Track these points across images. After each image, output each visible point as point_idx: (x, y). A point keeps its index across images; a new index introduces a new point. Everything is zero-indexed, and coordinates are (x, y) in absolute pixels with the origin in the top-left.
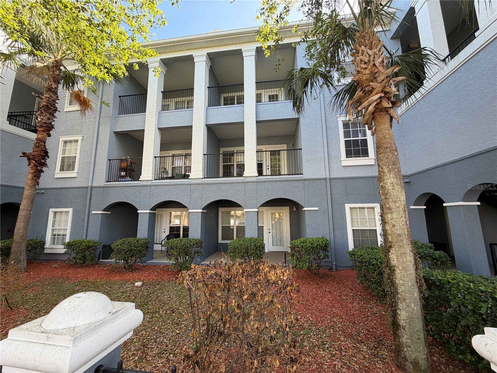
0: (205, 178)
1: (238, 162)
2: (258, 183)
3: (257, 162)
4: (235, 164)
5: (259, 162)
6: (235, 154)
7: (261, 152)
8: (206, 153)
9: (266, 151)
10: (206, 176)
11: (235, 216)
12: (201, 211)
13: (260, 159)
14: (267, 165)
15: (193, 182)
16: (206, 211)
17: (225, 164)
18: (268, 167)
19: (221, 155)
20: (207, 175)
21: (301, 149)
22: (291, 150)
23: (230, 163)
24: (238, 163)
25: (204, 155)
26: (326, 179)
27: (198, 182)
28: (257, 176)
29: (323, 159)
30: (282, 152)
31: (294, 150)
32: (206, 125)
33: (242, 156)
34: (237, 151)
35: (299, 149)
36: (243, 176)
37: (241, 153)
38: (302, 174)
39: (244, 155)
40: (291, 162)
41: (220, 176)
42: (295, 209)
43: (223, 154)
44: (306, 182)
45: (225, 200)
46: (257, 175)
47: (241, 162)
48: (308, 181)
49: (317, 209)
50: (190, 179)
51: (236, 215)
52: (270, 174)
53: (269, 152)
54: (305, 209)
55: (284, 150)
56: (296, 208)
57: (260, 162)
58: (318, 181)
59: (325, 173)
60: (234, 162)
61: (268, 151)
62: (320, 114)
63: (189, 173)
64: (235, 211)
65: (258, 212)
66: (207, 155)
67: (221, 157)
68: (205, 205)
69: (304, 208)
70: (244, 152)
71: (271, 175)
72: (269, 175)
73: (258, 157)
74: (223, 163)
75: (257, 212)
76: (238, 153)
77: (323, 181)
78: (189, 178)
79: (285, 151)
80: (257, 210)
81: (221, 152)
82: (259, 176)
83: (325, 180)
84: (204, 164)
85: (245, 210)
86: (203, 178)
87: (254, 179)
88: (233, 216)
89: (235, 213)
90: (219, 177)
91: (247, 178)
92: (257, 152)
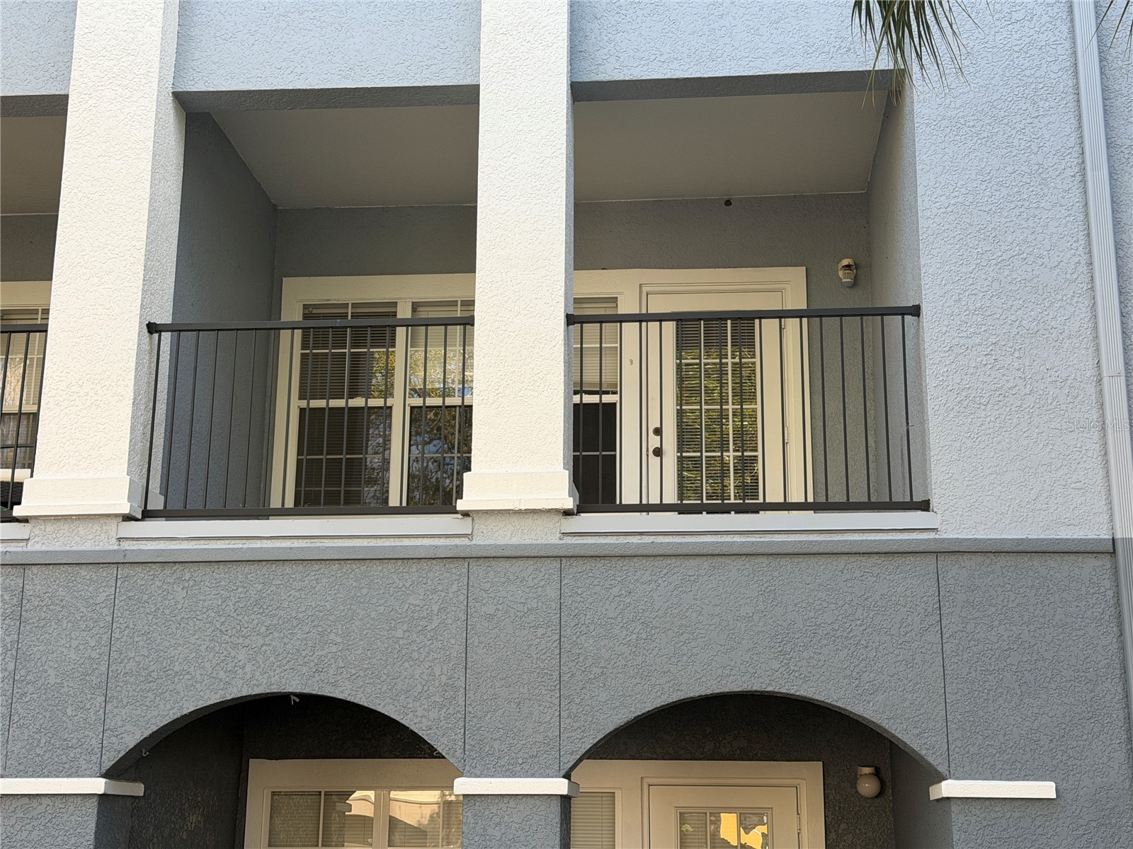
0: (147, 515)
1: (423, 393)
2: (578, 566)
3: (567, 398)
4: (399, 406)
5: (589, 399)
6: (401, 332)
7: (601, 320)
8: (165, 317)
9: (641, 319)
10: (157, 503)
11: (381, 831)
12: (98, 785)
13: (591, 376)
14: (654, 423)
15: (41, 542)
16: (138, 789)
17: (316, 403)
18: (654, 442)
19: (285, 335)
20: (165, 491)
21: (916, 311)
22: (840, 314)
23: (358, 402)
24: (418, 402)
25: (152, 328)
26: (1114, 553)
27: (88, 546)
28: (567, 513)
29: (1091, 390)
30: (770, 326)
31: (862, 313)
32: (177, 95)
33: (455, 351)
34: (415, 307)
35: (903, 312)
36: (461, 505)
37: (446, 323)
38: (925, 506)
39: (467, 341)
40: (834, 407)
41: (275, 503)
42: (867, 787)
43: (306, 330)
44: (954, 571)
45: (304, 697)
46: (569, 504)
47: (445, 393)
48: (968, 561)
49: (1045, 789)
50: (25, 520)
51: (393, 823)
52: (671, 497)
53: (670, 328)
54: (949, 788)
55: (781, 315)
56: (877, 773)
57: (594, 399)
58: (1053, 562)
59: (1101, 505)
60: (387, 392)
61: (660, 318)
62: (1063, 50)
63: (21, 474)
64: (383, 785)
65: (565, 800)
66: (172, 328)
67: (290, 350)
68: (131, 741)
69: (941, 778)
70: (468, 322)
71: (682, 509)
72: (662, 508)
73: (576, 357)
74: (302, 397)
75: (556, 807)
76: (428, 324)
77: (1091, 563)
78: (17, 511)
79: (792, 324)
80: (560, 786)
81: (292, 312)
82: (581, 508)
83: (1106, 561)
84: (145, 400)
85: (464, 786)
86: (128, 518)
87: (547, 535)
88: (365, 822)
89: (382, 804)
90: (264, 512)
91: (492, 523)
92: (570, 320)
